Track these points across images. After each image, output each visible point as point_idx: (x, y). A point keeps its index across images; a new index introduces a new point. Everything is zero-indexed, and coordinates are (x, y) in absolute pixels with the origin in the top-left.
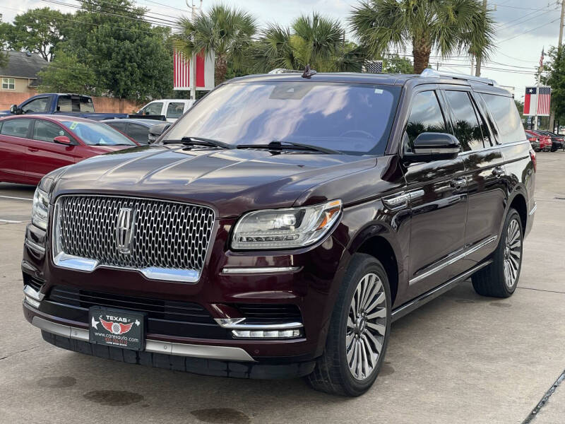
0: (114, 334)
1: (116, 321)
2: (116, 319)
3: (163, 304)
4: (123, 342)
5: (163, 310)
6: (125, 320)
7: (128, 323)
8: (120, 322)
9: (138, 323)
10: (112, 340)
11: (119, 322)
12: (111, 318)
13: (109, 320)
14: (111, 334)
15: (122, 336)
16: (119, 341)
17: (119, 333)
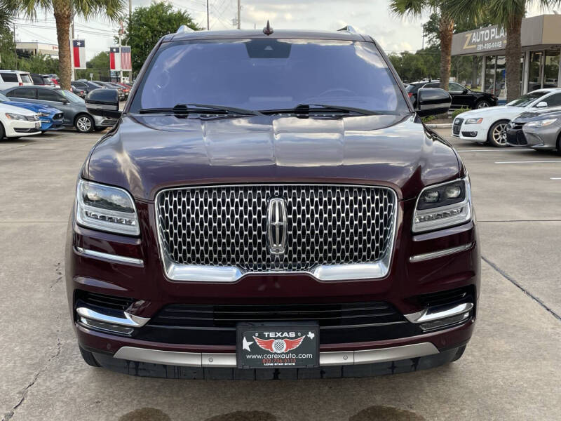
0: (275, 353)
1: (279, 338)
2: (279, 335)
3: (339, 307)
4: (290, 360)
5: (340, 314)
6: (292, 334)
7: (297, 337)
8: (285, 337)
9: (311, 335)
10: (273, 360)
11: (282, 338)
12: (272, 335)
13: (269, 338)
14: (271, 354)
15: (287, 354)
16: (284, 361)
17: (283, 350)
